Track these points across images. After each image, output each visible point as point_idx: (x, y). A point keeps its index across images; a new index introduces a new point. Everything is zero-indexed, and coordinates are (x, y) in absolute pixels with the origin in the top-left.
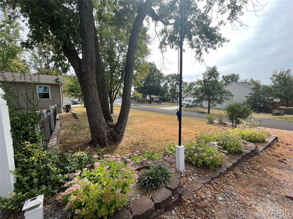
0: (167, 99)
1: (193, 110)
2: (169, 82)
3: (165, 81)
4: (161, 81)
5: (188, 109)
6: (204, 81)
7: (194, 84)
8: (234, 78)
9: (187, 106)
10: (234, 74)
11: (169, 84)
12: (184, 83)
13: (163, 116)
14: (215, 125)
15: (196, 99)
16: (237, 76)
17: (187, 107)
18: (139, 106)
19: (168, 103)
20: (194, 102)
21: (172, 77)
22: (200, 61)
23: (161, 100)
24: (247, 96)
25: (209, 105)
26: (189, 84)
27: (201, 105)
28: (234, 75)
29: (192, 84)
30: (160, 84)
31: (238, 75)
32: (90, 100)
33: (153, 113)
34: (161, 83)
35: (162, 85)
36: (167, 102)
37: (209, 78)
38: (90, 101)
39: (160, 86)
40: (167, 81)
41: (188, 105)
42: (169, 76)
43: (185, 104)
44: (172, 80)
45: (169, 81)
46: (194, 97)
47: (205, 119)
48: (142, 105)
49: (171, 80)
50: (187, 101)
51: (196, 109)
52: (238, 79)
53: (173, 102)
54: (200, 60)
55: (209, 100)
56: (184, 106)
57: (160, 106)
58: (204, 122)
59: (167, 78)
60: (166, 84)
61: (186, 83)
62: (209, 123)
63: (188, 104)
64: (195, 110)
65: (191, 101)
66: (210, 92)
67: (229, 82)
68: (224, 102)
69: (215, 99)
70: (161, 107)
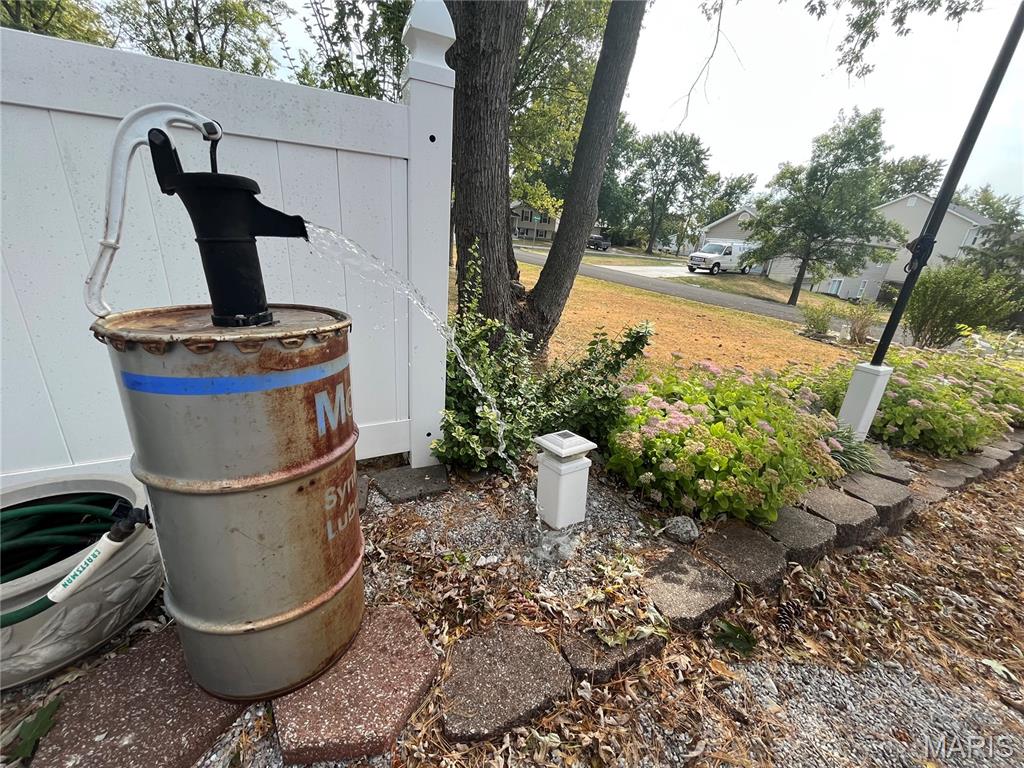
0: (627, 238)
1: (735, 288)
2: (651, 165)
3: (638, 162)
4: (620, 159)
5: (716, 281)
6: (813, 175)
7: (746, 187)
8: (917, 177)
9: (711, 270)
10: (924, 160)
11: (648, 174)
12: (711, 177)
13: (628, 293)
14: (836, 346)
15: (755, 245)
16: (932, 166)
17: (711, 273)
18: (530, 251)
19: (632, 252)
20: (743, 258)
21: (668, 146)
22: (855, 71)
23: (605, 237)
24: (950, 256)
25: (801, 275)
26: (725, 184)
27: (765, 271)
28: (922, 163)
29: (740, 186)
30: (616, 171)
31: (939, 163)
32: (482, 179)
33: (588, 279)
34: (622, 167)
35: (622, 176)
36: (627, 250)
37: (839, 162)
38: (481, 182)
39: (614, 181)
40: (643, 160)
41: (716, 268)
42: (657, 139)
43: (704, 260)
44: (663, 162)
45: (651, 161)
46: (751, 237)
47: (791, 323)
48: (538, 250)
49: (658, 160)
50: (719, 249)
51: (745, 286)
52: (931, 185)
53: (649, 252)
54: (858, 66)
55: (806, 255)
56: (698, 270)
57: (606, 259)
58: (790, 333)
59: (645, 150)
60: (636, 177)
61: (715, 179)
62: (807, 334)
63: (717, 264)
64: (741, 289)
65: (730, 253)
66: (821, 222)
67: (891, 191)
68: (863, 267)
69: (831, 256)
70: (610, 263)
